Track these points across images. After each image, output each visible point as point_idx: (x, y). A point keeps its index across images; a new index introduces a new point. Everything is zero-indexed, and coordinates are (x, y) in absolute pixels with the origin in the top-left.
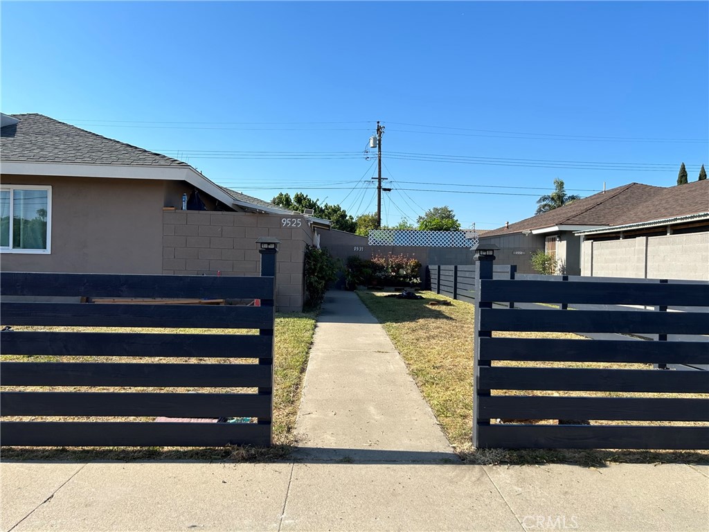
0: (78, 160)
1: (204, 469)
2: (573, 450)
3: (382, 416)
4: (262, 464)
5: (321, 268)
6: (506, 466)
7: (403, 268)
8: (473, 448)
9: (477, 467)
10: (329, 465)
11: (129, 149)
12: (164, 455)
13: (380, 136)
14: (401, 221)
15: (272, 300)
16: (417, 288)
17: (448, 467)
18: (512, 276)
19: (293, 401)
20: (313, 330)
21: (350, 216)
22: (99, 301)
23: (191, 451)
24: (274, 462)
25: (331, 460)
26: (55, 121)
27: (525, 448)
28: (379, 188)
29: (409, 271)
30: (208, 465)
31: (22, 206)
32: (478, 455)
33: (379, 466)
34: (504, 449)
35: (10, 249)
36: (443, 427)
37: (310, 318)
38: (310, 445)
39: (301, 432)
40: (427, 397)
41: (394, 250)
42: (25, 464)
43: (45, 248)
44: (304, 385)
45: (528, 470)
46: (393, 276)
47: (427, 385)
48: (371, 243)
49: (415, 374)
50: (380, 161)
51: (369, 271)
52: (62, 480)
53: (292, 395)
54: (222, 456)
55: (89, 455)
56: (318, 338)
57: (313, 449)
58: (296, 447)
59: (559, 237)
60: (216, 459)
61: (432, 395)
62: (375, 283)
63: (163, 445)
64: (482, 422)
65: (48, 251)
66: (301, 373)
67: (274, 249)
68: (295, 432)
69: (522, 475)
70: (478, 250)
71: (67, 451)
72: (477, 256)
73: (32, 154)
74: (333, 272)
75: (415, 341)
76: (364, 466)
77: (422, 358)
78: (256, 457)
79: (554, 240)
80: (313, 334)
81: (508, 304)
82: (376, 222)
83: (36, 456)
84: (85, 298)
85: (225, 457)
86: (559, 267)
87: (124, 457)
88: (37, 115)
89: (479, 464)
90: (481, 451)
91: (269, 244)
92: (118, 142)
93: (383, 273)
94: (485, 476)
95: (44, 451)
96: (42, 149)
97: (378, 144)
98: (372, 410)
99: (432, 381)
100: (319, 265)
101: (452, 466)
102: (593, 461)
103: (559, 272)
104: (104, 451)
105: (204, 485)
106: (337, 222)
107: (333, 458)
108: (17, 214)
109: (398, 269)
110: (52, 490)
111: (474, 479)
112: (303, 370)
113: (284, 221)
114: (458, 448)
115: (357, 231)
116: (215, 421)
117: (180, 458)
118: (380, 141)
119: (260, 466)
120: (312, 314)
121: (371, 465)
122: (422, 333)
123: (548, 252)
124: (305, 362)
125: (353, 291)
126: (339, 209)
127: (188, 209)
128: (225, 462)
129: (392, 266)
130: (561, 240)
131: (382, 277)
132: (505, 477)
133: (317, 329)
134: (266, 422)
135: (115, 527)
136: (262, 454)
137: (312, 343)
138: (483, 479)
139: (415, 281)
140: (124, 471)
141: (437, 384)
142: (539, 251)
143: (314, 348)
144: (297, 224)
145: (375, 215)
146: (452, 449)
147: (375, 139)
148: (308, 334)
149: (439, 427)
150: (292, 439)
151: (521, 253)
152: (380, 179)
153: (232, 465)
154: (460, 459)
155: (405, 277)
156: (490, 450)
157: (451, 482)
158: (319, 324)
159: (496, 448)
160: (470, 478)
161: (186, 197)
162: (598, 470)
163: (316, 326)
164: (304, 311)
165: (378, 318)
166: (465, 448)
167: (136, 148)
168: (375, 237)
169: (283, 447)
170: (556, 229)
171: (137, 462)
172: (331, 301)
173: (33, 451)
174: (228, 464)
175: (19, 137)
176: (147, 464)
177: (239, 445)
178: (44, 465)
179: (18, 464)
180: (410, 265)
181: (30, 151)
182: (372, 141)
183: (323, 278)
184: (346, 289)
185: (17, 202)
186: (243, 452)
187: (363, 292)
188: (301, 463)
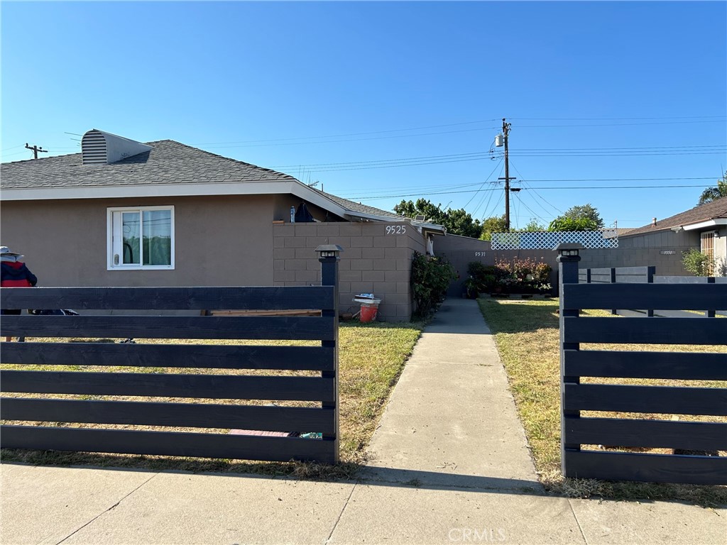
0: (195, 180)
1: (264, 485)
2: (687, 486)
3: (466, 436)
4: (323, 483)
5: (429, 275)
6: (598, 501)
7: (530, 273)
8: (561, 478)
9: (562, 500)
10: (392, 488)
11: (242, 166)
12: (232, 468)
13: (506, 133)
14: (529, 222)
15: (333, 311)
16: (547, 295)
17: (527, 499)
18: (651, 279)
19: (375, 416)
20: (416, 340)
21: (477, 220)
22: (218, 313)
23: (257, 465)
24: (336, 481)
25: (397, 482)
26: (182, 145)
27: (624, 480)
28: (507, 188)
29: (538, 276)
30: (270, 480)
31: (150, 226)
32: (565, 486)
33: (448, 492)
34: (598, 480)
35: (139, 266)
36: (533, 451)
37: (415, 328)
38: (379, 464)
39: (373, 450)
40: (523, 417)
41: (520, 254)
42: (105, 471)
43: (170, 264)
44: (390, 400)
45: (624, 507)
46: (519, 282)
47: (525, 403)
48: (494, 247)
49: (515, 390)
50: (507, 160)
51: (492, 277)
52: (132, 488)
53: (374, 409)
54: (286, 472)
55: (163, 464)
56: (418, 350)
57: (381, 469)
58: (364, 466)
59: (717, 232)
60: (279, 474)
61: (529, 414)
62: (499, 290)
63: (232, 458)
64: (571, 448)
65: (172, 267)
66: (390, 386)
67: (334, 257)
68: (367, 449)
69: (615, 513)
70: (560, 250)
71: (144, 459)
72: (560, 256)
73: (157, 177)
74: (441, 280)
75: (526, 353)
76: (431, 491)
77: (528, 372)
78: (319, 475)
79: (711, 236)
80: (415, 345)
81: (646, 311)
82: (505, 225)
83: (117, 463)
84: (204, 311)
85: (288, 474)
86: (718, 267)
87: (193, 468)
88: (169, 141)
89: (565, 496)
90: (570, 480)
91: (329, 252)
92: (233, 160)
93: (508, 279)
94: (569, 510)
95: (125, 458)
96: (166, 172)
97: (505, 142)
98: (457, 428)
99: (532, 398)
100: (426, 273)
101: (531, 496)
102: (712, 499)
103: (718, 273)
104: (177, 461)
105: (259, 502)
106: (462, 226)
107: (399, 480)
108: (146, 235)
109: (525, 275)
110: (120, 498)
111: (554, 513)
112: (393, 383)
113: (389, 228)
114: (544, 476)
115: (482, 235)
116: (286, 435)
117: (246, 471)
118: (506, 139)
119: (320, 485)
120: (420, 323)
121: (438, 491)
122: (535, 345)
123: (704, 250)
124: (398, 375)
125: (474, 299)
126: (464, 214)
127: (296, 221)
128: (287, 478)
129: (518, 272)
130: (719, 236)
131: (507, 284)
132: (593, 512)
133: (421, 339)
134: (331, 437)
135: (162, 539)
136: (325, 472)
137: (410, 355)
138: (565, 515)
139: (545, 287)
140: (189, 482)
141: (537, 402)
142: (692, 250)
143: (411, 359)
144: (402, 231)
145: (503, 218)
146: (537, 477)
147: (501, 137)
148: (408, 346)
149: (528, 450)
150: (361, 457)
151: (671, 253)
152: (507, 179)
153: (293, 482)
154: (545, 490)
155: (533, 283)
156: (581, 480)
157: (526, 515)
158: (424, 335)
159: (588, 479)
160: (550, 512)
161: (294, 210)
162: (716, 510)
163: (420, 337)
164: (412, 321)
165: (491, 327)
166: (552, 476)
167: (249, 165)
168: (499, 241)
169: (349, 465)
170: (712, 223)
171: (204, 474)
172: (447, 309)
173: (114, 458)
174: (289, 481)
175: (150, 162)
176: (212, 477)
177: (302, 462)
178: (121, 472)
179: (99, 470)
180: (538, 270)
181: (156, 175)
182: (497, 140)
183: (430, 286)
184: (468, 297)
185: (146, 223)
186: (306, 468)
187: (485, 300)
188: (364, 483)
